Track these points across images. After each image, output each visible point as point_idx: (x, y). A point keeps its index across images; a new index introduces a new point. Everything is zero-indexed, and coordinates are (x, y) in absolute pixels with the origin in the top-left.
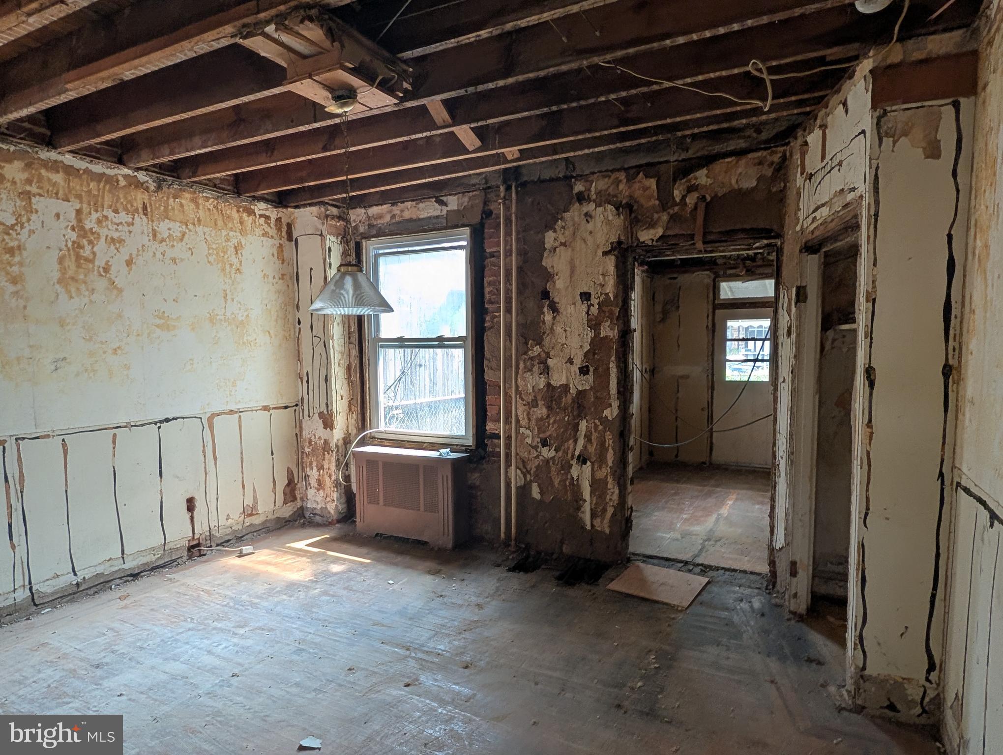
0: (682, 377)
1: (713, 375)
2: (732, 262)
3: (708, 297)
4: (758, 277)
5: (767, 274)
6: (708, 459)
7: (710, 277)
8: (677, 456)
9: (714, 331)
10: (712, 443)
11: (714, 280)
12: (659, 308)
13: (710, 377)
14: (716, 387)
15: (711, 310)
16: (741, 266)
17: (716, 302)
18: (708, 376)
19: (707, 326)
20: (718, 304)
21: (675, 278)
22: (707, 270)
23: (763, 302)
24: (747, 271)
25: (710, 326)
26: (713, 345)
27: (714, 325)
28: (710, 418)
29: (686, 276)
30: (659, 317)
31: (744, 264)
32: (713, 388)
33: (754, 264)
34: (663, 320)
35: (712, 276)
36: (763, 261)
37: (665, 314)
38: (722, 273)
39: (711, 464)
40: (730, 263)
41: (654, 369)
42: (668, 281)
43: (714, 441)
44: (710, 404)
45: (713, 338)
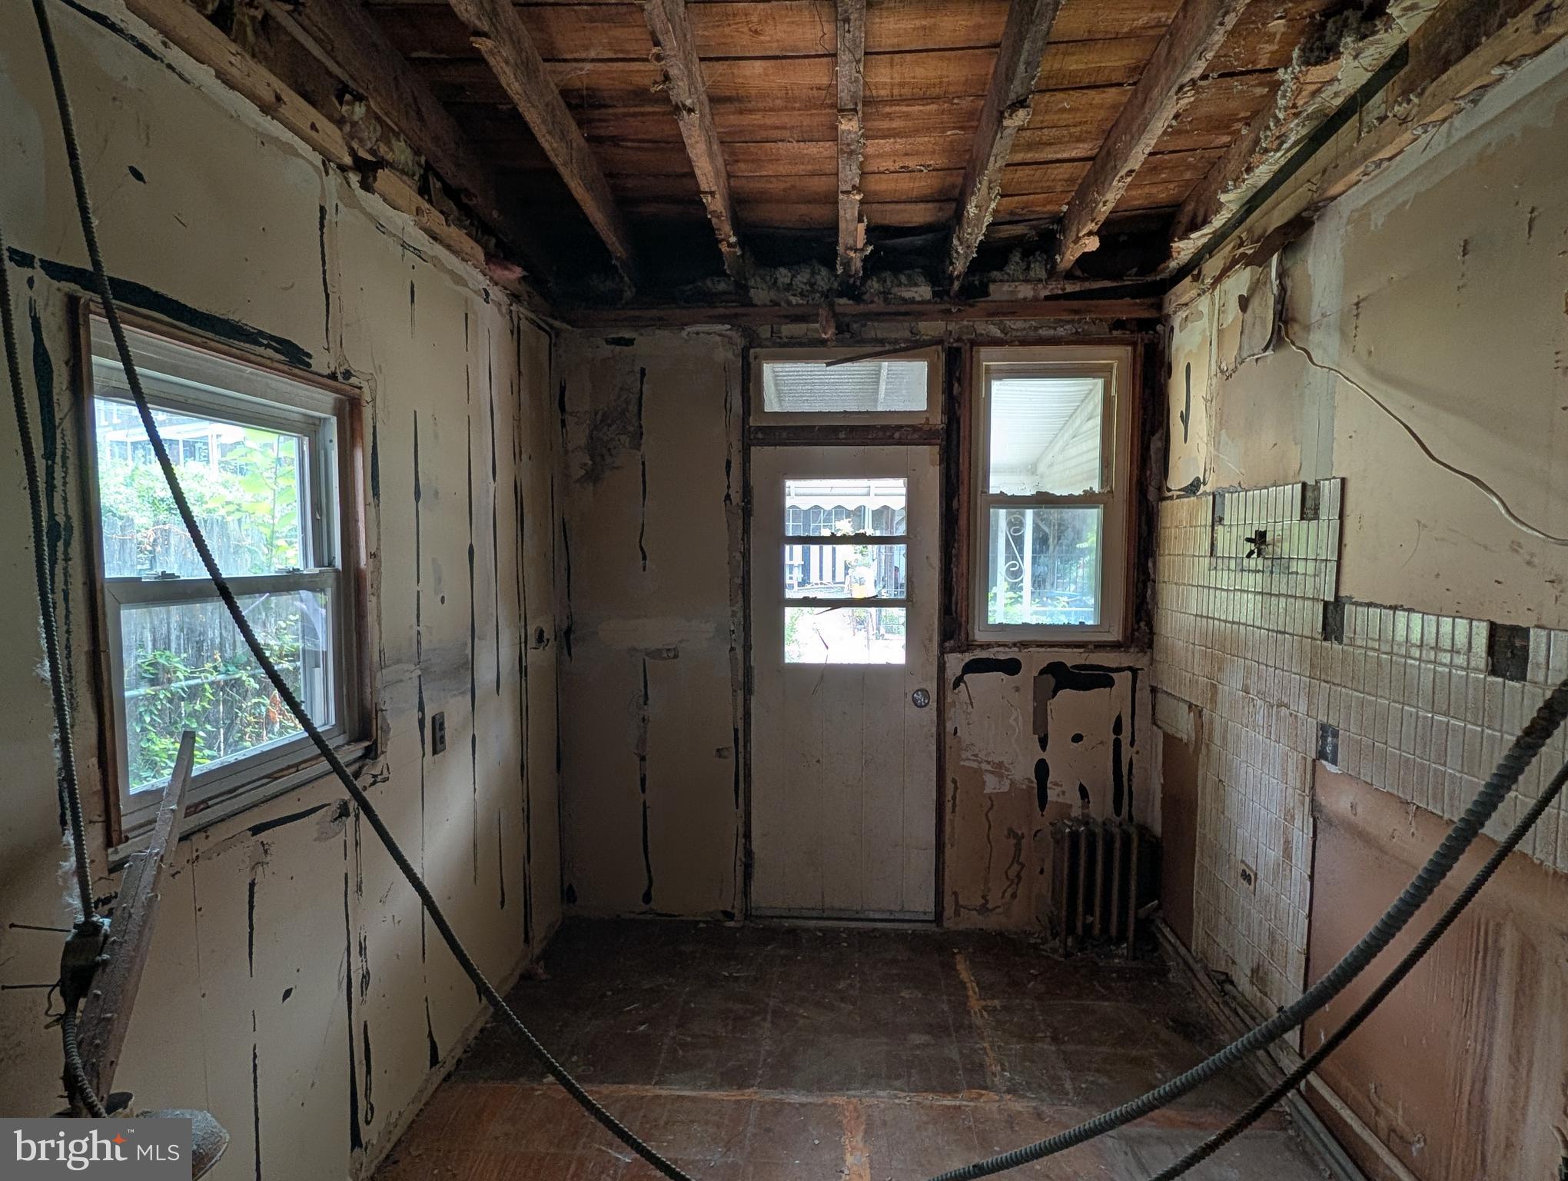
0: (656, 654)
1: (747, 648)
2: (794, 300)
3: (727, 406)
4: (869, 349)
5: (896, 341)
6: (738, 904)
7: (731, 341)
8: (647, 898)
9: (747, 513)
10: (749, 853)
11: (745, 355)
12: (579, 435)
13: (739, 652)
14: (756, 686)
15: (737, 446)
16: (823, 312)
17: (753, 422)
18: (732, 649)
19: (728, 497)
20: (759, 429)
21: (630, 342)
22: (721, 319)
23: (884, 428)
24: (841, 329)
25: (736, 498)
26: (746, 555)
27: (747, 491)
28: (743, 778)
29: (663, 336)
30: (580, 460)
31: (831, 305)
32: (748, 690)
33: (862, 308)
34: (593, 476)
35: (740, 342)
36: (886, 300)
37: (599, 453)
38: (765, 332)
39: (747, 916)
40: (789, 303)
41: (568, 632)
42: (607, 350)
43: (755, 846)
44: (743, 736)
45: (746, 531)
